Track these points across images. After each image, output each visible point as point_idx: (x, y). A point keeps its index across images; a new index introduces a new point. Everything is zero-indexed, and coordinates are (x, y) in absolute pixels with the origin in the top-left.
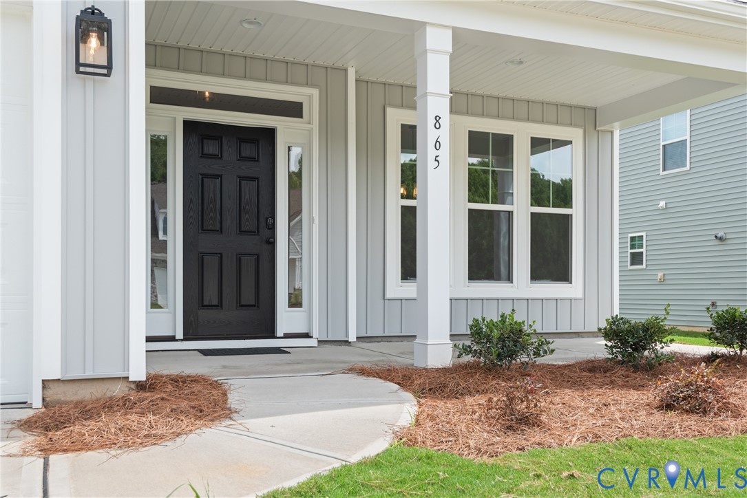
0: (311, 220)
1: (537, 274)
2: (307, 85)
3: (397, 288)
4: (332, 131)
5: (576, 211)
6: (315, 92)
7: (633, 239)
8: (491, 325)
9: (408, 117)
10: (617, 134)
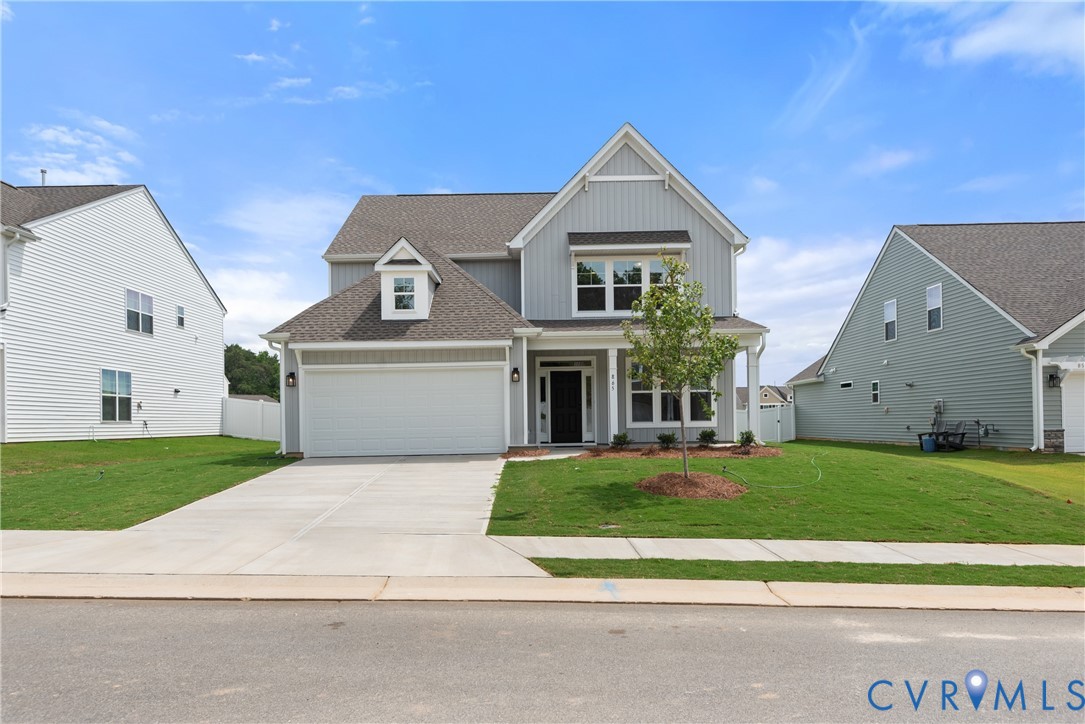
0: (594, 401)
1: (695, 418)
2: (592, 355)
3: (631, 425)
4: (602, 370)
6: (595, 357)
7: (874, 385)
8: (616, 437)
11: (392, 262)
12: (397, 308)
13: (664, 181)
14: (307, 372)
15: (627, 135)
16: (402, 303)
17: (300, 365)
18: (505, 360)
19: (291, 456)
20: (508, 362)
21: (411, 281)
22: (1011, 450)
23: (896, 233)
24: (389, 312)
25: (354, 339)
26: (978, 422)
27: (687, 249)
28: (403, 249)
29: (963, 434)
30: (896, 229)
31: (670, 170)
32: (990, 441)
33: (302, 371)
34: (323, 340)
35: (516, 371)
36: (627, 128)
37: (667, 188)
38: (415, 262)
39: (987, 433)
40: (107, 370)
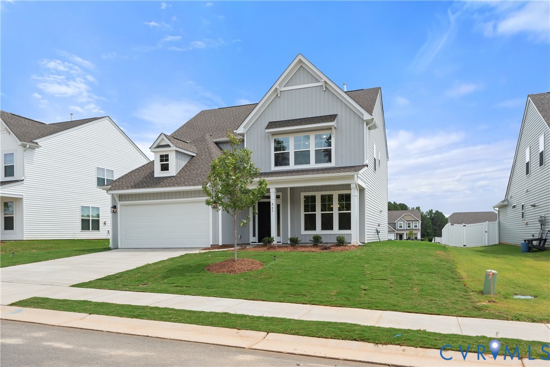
3: (304, 232)
4: (285, 200)
9: (307, 194)
11: (159, 147)
12: (162, 170)
13: (323, 86)
14: (122, 205)
15: (300, 61)
16: (165, 168)
17: (118, 202)
21: (167, 155)
24: (158, 173)
28: (163, 139)
31: (324, 79)
33: (119, 204)
36: (300, 57)
37: (325, 90)
38: (168, 146)
40: (85, 207)
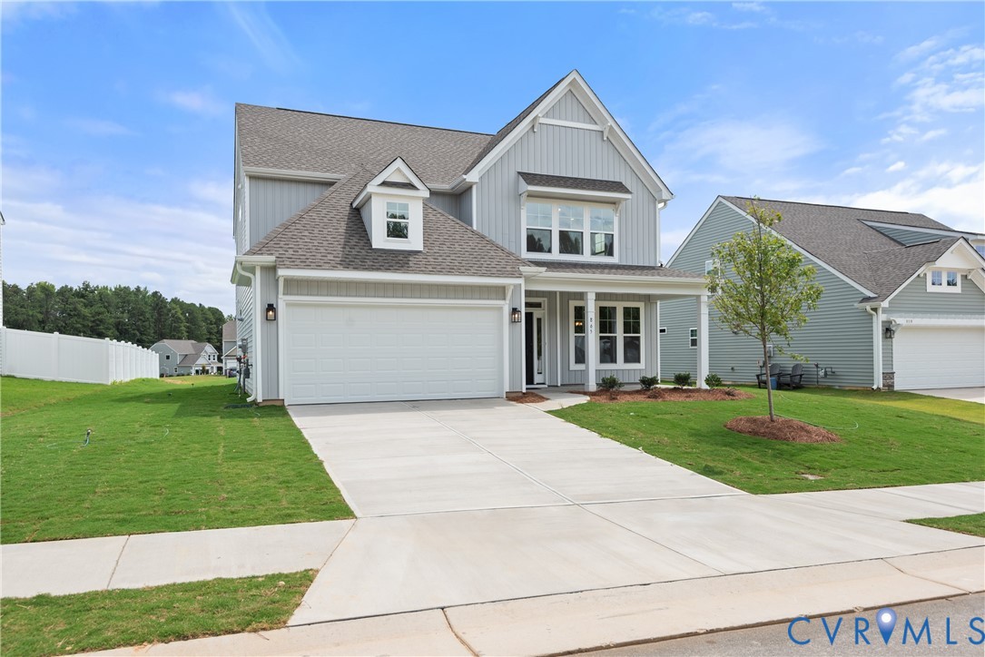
0: (545, 343)
1: (627, 360)
2: (543, 297)
3: (574, 366)
4: (552, 312)
5: (642, 335)
6: (546, 299)
7: (692, 331)
8: (607, 379)
9: (579, 303)
10: (658, 303)
11: (385, 184)
12: (388, 236)
13: (602, 132)
14: (288, 305)
15: (574, 82)
16: (397, 231)
17: (280, 296)
18: (504, 299)
19: (269, 403)
20: (508, 302)
21: (406, 207)
22: (847, 388)
23: (720, 202)
24: (380, 239)
25: (355, 269)
26: (817, 366)
27: (626, 199)
28: (398, 171)
29: (801, 375)
30: (720, 199)
31: (611, 123)
32: (828, 382)
33: (282, 303)
34: (319, 267)
35: (515, 311)
36: (574, 75)
37: (605, 139)
38: (410, 186)
39: (826, 374)
